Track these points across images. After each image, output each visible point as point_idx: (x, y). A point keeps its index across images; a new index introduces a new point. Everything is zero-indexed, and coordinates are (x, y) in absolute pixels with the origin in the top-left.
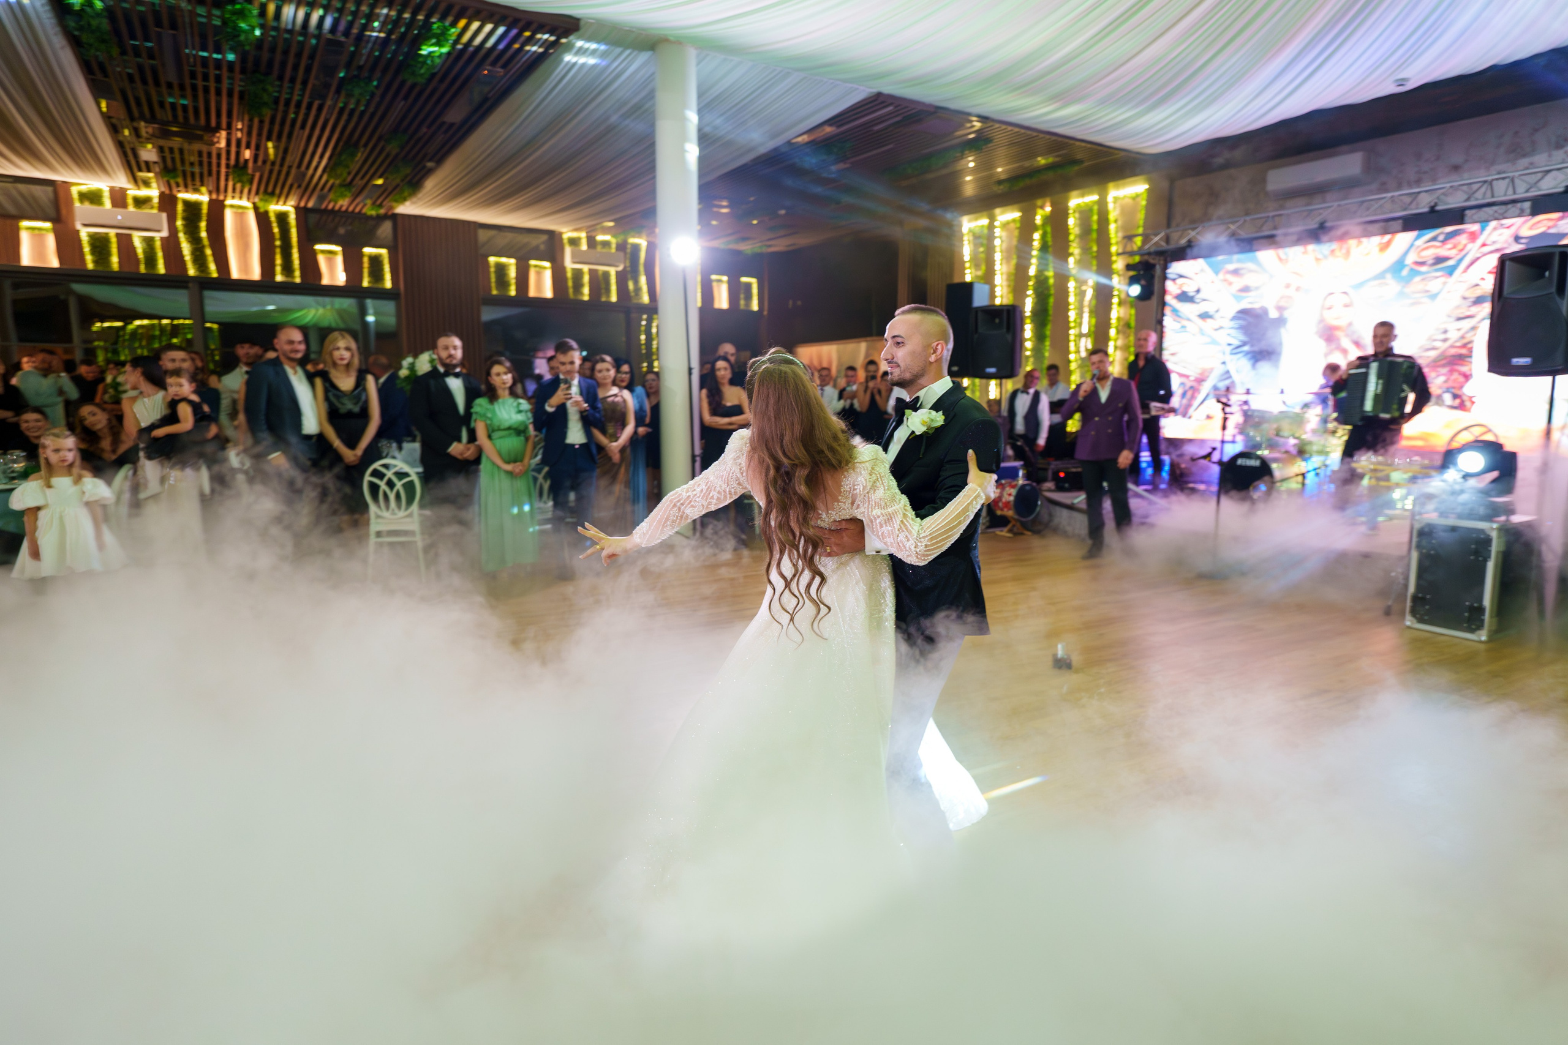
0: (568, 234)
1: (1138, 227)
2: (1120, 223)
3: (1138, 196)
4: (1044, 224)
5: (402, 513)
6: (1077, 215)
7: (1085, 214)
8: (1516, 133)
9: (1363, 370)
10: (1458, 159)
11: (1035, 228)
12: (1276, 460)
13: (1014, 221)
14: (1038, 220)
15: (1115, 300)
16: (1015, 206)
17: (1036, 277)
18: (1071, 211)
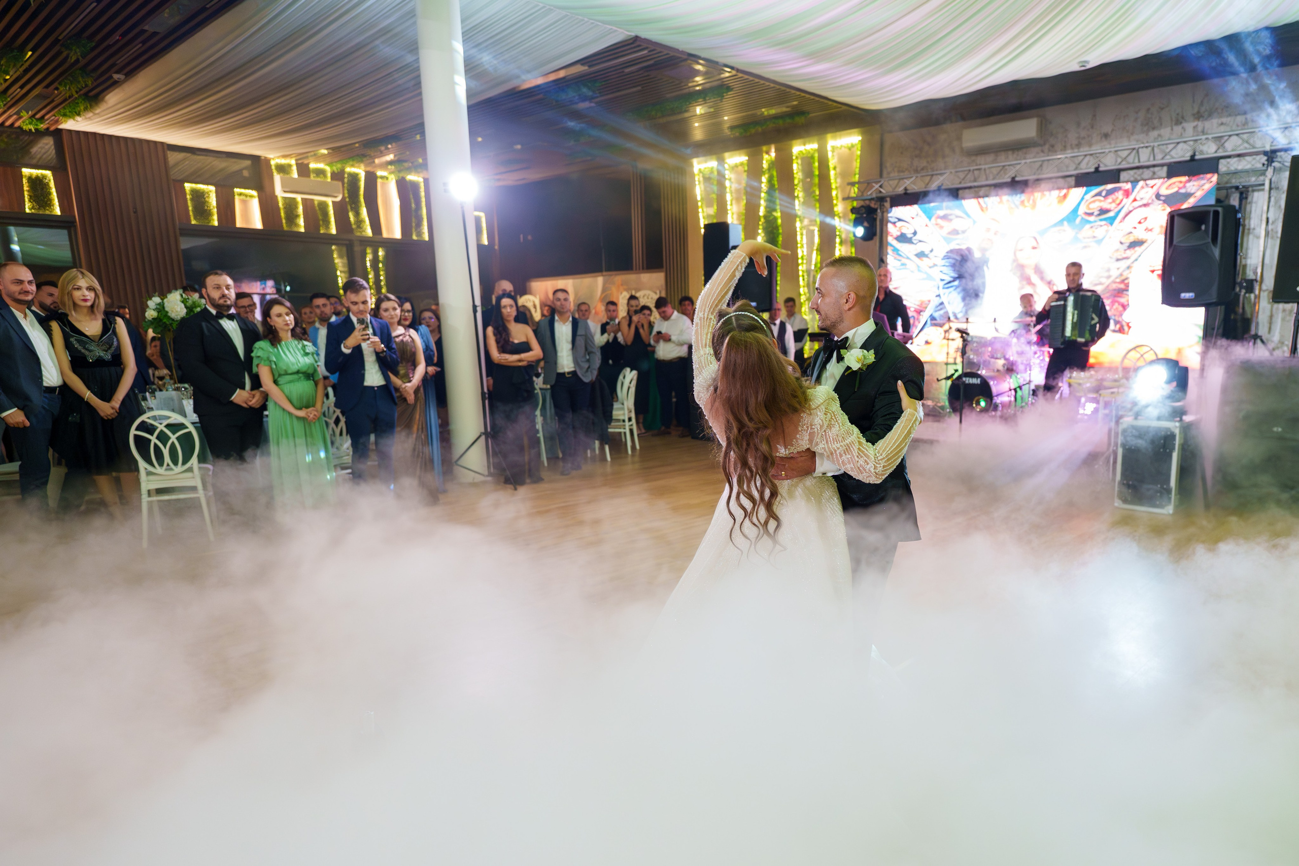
0: (276, 160)
1: (855, 175)
2: (838, 169)
3: (853, 146)
4: (769, 169)
5: (180, 468)
6: (799, 161)
7: (807, 161)
8: (1148, 110)
9: (1062, 303)
10: (1107, 129)
11: (762, 173)
12: (993, 378)
13: (742, 164)
14: (765, 165)
15: (838, 240)
16: (742, 151)
17: (765, 217)
18: (794, 158)
